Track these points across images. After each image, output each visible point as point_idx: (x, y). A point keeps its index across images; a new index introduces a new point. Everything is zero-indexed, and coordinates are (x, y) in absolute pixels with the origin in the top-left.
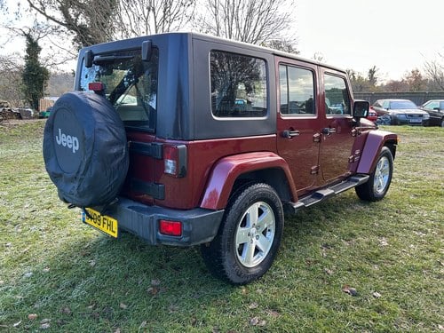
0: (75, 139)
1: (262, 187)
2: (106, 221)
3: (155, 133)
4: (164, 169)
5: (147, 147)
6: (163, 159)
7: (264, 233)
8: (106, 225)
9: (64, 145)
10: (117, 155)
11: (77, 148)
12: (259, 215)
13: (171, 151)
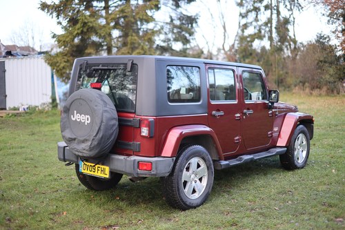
0: (89, 116)
1: (199, 148)
2: (100, 169)
3: (135, 113)
4: (140, 133)
5: (130, 121)
6: (140, 127)
7: (200, 180)
8: (100, 172)
9: (78, 120)
10: (114, 125)
11: (89, 122)
12: (198, 168)
13: (146, 122)
